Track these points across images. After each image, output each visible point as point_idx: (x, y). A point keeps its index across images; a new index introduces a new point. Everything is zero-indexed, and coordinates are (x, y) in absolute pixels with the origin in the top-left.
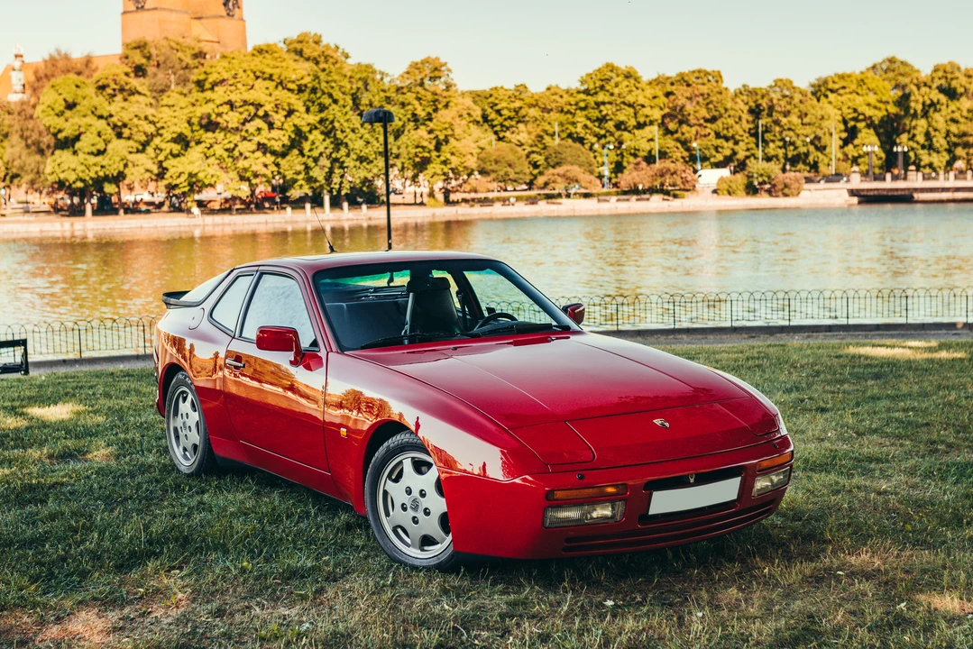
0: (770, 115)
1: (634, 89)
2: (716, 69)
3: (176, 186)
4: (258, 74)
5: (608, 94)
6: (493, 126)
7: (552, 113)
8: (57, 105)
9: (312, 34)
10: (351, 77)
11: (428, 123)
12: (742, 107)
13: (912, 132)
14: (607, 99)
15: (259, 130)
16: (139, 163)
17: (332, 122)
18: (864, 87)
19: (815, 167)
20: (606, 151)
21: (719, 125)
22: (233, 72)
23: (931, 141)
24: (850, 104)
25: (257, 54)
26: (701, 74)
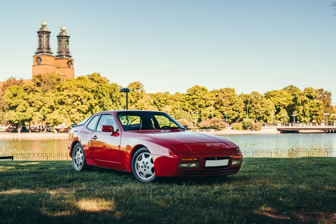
0: (251, 104)
1: (205, 94)
2: (233, 88)
3: (49, 123)
4: (78, 86)
5: (196, 95)
6: (157, 106)
7: (177, 102)
8: (10, 95)
9: (97, 73)
10: (109, 88)
11: (135, 103)
12: (241, 101)
13: (298, 110)
14: (196, 97)
15: (78, 104)
16: (37, 115)
17: (103, 103)
18: (282, 95)
19: (266, 121)
20: (195, 114)
21: (233, 107)
22: (70, 85)
23: (305, 113)
24: (277, 101)
25: (79, 79)
26: (227, 89)
